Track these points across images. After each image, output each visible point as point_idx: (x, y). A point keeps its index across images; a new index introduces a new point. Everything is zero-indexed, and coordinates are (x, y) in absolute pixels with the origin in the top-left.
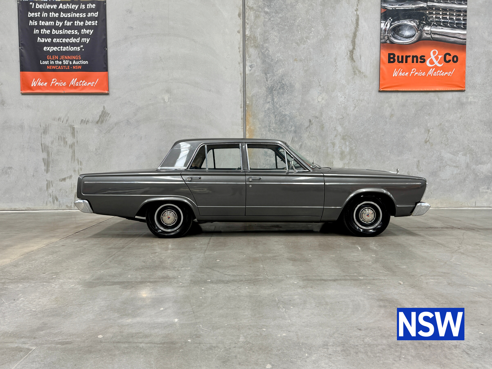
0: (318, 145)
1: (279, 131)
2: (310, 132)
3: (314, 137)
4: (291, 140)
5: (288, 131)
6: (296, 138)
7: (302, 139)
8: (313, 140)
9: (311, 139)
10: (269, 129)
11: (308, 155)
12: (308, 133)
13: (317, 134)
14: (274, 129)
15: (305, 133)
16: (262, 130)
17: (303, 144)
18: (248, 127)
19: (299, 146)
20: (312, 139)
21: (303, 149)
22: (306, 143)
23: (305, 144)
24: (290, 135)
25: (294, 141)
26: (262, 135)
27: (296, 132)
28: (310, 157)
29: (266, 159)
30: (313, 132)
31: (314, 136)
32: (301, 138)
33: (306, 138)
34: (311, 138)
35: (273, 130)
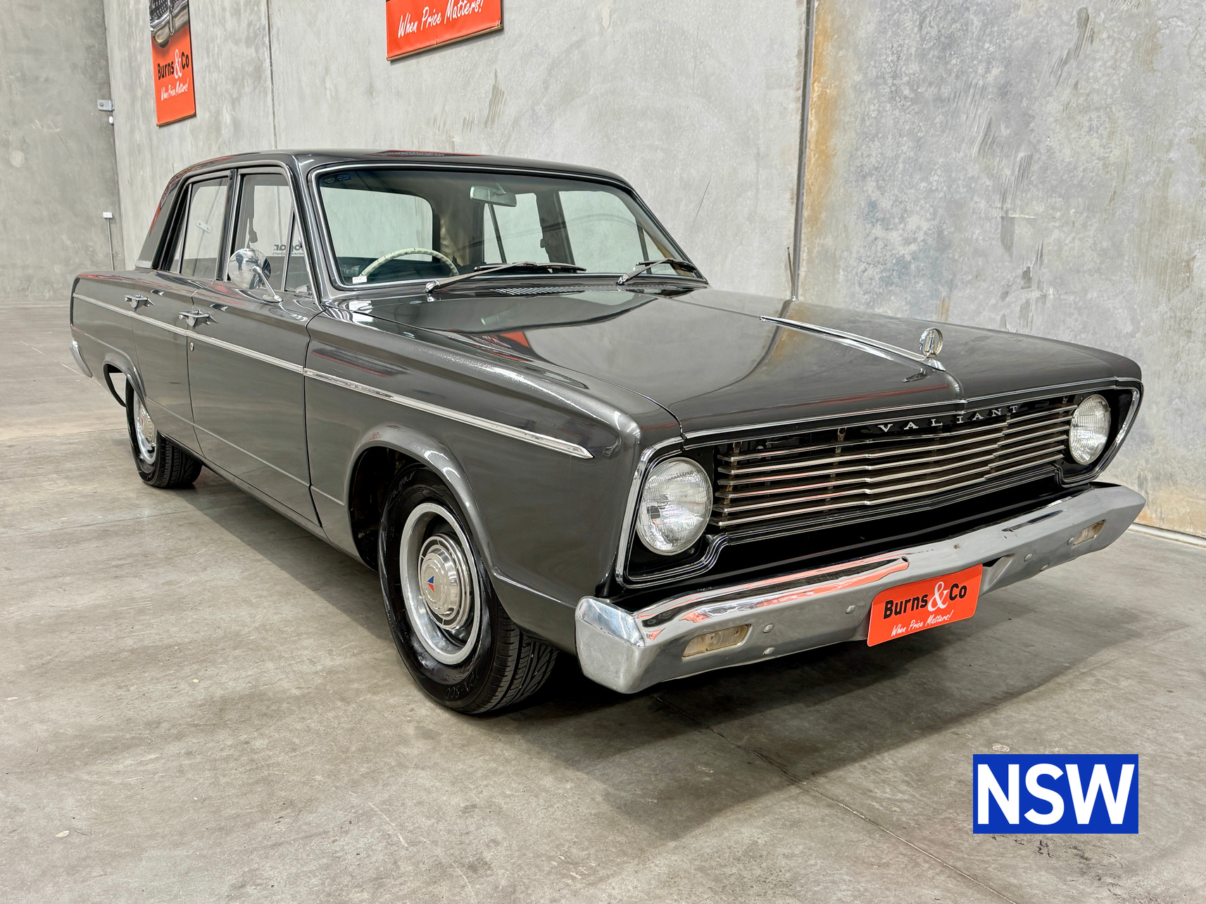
0: (1112, 159)
1: (930, 93)
2: (1076, 85)
3: (1094, 115)
4: (980, 138)
5: (972, 91)
6: (1007, 127)
7: (1032, 130)
8: (1091, 129)
9: (1080, 126)
10: (893, 89)
11: (1058, 214)
12: (1066, 94)
13: (1115, 92)
14: (912, 90)
15: (1050, 95)
16: (866, 99)
17: (1037, 156)
18: (816, 88)
19: (1013, 170)
20: (1087, 124)
21: (1036, 186)
22: (1049, 149)
23: (1044, 158)
24: (979, 112)
25: (993, 142)
26: (863, 119)
27: (1006, 94)
28: (1065, 229)
29: (871, 238)
30: (1096, 80)
31: (1097, 109)
32: (1028, 124)
33: (1056, 121)
34: (1079, 118)
35: (906, 92)
